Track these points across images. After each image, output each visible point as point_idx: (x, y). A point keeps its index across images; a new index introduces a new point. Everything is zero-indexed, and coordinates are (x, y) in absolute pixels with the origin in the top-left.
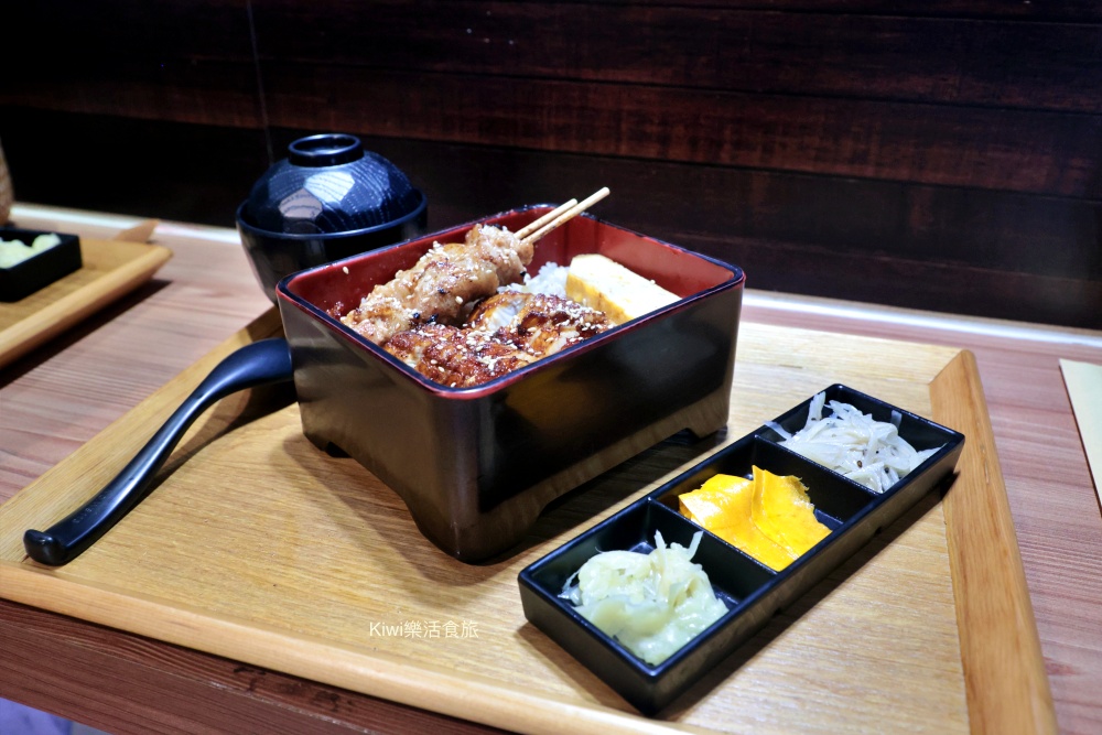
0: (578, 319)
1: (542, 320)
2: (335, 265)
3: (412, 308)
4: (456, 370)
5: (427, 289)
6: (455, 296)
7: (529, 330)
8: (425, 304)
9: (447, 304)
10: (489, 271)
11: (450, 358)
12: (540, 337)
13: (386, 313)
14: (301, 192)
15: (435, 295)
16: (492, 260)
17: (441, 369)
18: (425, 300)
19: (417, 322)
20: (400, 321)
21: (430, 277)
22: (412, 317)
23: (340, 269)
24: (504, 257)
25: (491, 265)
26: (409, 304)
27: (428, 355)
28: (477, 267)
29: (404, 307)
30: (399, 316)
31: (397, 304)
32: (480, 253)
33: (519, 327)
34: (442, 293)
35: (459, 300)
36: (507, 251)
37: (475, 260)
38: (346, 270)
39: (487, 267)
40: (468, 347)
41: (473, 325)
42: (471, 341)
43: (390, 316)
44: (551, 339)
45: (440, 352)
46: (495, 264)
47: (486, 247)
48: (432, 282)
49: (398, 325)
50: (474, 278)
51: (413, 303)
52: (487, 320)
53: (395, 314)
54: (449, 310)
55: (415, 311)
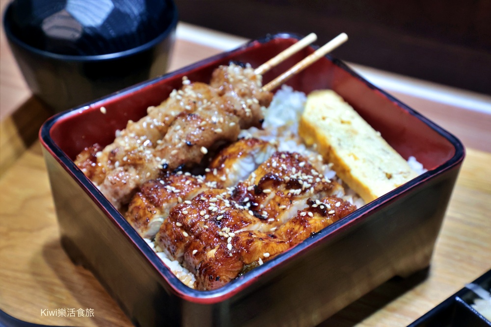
0: (309, 188)
1: (276, 183)
2: (93, 106)
3: (162, 158)
4: (198, 237)
5: (176, 141)
6: (200, 146)
7: (265, 191)
8: (173, 156)
9: (193, 154)
10: (232, 124)
11: (193, 225)
12: (274, 199)
13: (138, 162)
14: (63, 13)
15: (183, 147)
16: (235, 112)
17: (185, 234)
18: (174, 152)
19: (166, 173)
20: (150, 171)
21: (178, 127)
22: (161, 167)
23: (98, 109)
24: (247, 110)
25: (235, 117)
26: (159, 153)
27: (174, 215)
28: (222, 120)
29: (155, 156)
30: (150, 166)
31: (148, 154)
32: (225, 106)
33: (256, 187)
34: (189, 146)
35: (204, 150)
36: (249, 101)
37: (221, 111)
38: (103, 110)
39: (231, 119)
40: (210, 212)
41: (215, 172)
42: (213, 208)
43: (142, 165)
44: (283, 207)
45: (185, 216)
46: (238, 116)
47: (231, 98)
48: (181, 132)
49: (148, 174)
50: (219, 130)
51: (163, 153)
52: (227, 170)
53: (146, 164)
54: (194, 159)
55: (164, 161)
